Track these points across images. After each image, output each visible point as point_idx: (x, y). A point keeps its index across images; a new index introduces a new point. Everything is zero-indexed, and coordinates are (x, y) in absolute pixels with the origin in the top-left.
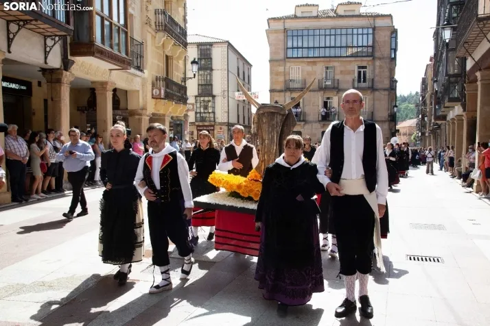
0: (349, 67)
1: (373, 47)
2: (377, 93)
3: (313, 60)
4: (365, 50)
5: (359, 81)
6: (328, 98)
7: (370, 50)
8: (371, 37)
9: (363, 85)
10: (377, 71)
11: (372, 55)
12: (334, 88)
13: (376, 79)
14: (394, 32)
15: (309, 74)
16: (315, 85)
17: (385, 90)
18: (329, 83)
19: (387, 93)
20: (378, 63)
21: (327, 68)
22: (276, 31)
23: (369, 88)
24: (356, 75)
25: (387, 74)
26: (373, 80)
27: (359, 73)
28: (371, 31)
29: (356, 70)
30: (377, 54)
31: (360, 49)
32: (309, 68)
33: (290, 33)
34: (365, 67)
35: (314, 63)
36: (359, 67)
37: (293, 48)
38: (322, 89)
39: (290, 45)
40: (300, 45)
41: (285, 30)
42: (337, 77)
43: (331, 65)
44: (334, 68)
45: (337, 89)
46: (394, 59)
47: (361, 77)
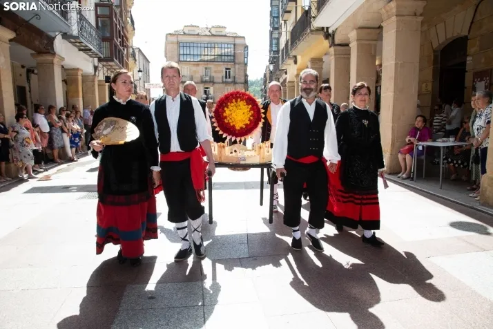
0: (220, 68)
1: (234, 56)
2: (237, 85)
3: (197, 63)
4: (229, 58)
5: (226, 77)
6: (207, 88)
7: (232, 58)
8: (232, 49)
9: (228, 80)
10: (237, 71)
11: (234, 61)
12: (210, 82)
13: (237, 76)
14: (246, 47)
15: (195, 72)
16: (199, 80)
17: (242, 83)
18: (207, 78)
19: (243, 85)
20: (237, 66)
21: (206, 68)
22: (172, 43)
23: (232, 82)
24: (224, 74)
25: (242, 74)
26: (234, 78)
27: (226, 72)
28: (232, 46)
29: (224, 70)
30: (237, 61)
31: (226, 58)
32: (194, 68)
33: (181, 45)
34: (230, 69)
35: (198, 65)
36: (227, 69)
37: (184, 55)
38: (203, 82)
39: (181, 52)
40: (188, 53)
41: (178, 43)
42: (213, 74)
43: (209, 66)
44: (210, 68)
45: (212, 82)
46: (246, 64)
47: (227, 75)
